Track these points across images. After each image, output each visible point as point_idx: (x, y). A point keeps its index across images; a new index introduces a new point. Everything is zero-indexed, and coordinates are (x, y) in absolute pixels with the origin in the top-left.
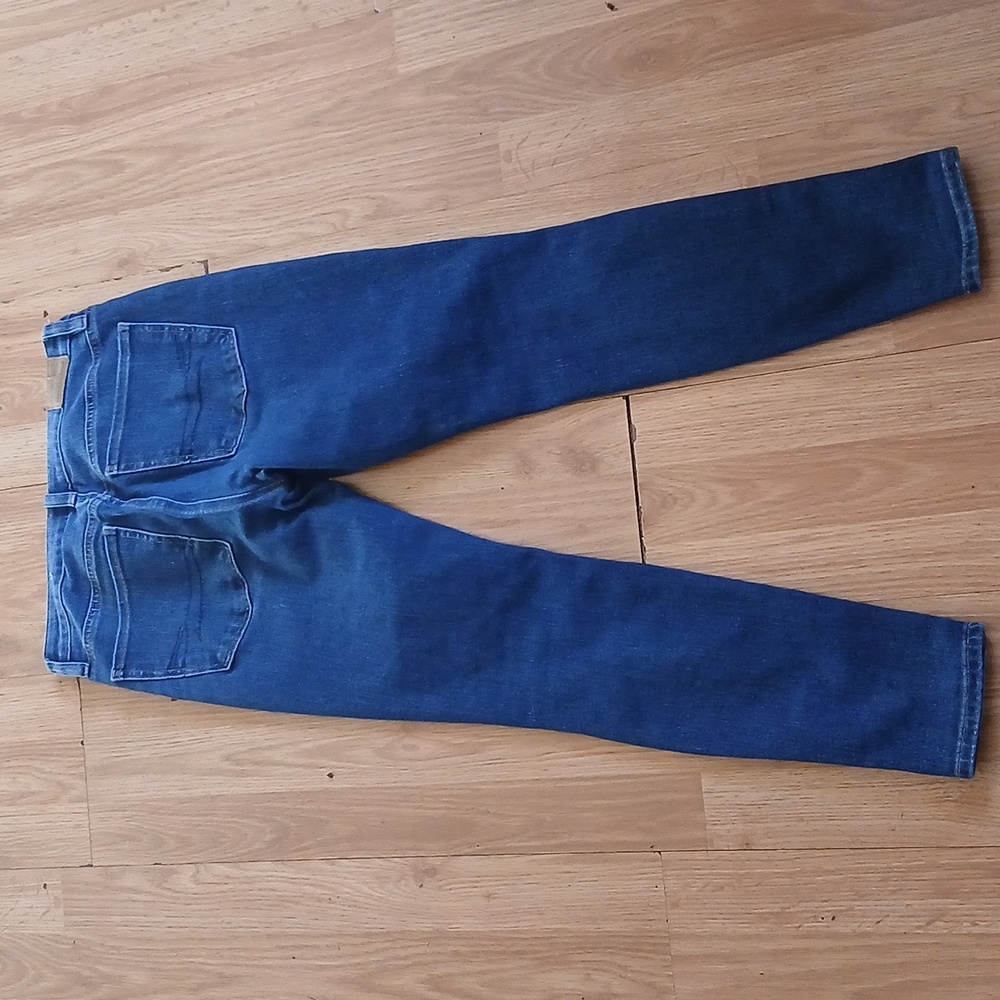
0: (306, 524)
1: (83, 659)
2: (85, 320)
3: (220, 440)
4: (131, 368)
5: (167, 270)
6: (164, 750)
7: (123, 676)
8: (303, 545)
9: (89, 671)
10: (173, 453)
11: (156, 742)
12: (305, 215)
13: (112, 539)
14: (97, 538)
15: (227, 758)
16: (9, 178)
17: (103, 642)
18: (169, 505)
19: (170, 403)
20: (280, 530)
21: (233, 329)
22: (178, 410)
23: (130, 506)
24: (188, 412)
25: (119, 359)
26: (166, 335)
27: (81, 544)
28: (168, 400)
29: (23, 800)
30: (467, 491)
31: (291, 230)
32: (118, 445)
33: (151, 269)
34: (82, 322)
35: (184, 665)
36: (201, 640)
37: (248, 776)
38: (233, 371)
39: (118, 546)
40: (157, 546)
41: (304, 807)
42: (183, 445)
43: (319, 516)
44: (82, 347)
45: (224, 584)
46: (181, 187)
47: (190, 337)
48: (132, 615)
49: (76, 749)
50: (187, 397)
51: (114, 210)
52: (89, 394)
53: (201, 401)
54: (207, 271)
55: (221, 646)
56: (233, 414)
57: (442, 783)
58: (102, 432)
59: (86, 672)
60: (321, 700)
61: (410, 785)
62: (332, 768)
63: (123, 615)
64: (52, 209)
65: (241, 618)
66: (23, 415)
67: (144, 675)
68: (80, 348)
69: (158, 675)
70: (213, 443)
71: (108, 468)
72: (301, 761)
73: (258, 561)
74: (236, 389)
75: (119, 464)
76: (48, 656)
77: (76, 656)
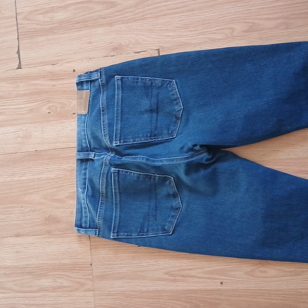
0: (215, 169)
1: (96, 227)
2: (99, 74)
3: (168, 131)
4: (122, 96)
5: (138, 53)
6: (134, 269)
7: (117, 236)
8: (213, 179)
9: (99, 233)
10: (147, 136)
11: (130, 265)
12: (211, 30)
13: (116, 174)
14: (107, 174)
15: (167, 273)
16: (55, 8)
17: (107, 221)
18: (147, 160)
19: (142, 113)
20: (202, 172)
21: (174, 80)
22: (146, 116)
23: (125, 159)
24: (152, 117)
25: (116, 92)
26: (140, 82)
27: (99, 176)
28: (141, 112)
29: (60, 290)
30: (294, 157)
31: (204, 36)
32: (119, 132)
33: (129, 52)
34: (98, 75)
35: (147, 231)
36: (156, 220)
37: (178, 282)
38: (175, 100)
39: (118, 177)
40: (138, 177)
41: (207, 296)
42: (151, 132)
43: (223, 166)
44: (97, 86)
45: (168, 196)
46: (146, 15)
47: (152, 83)
48: (120, 208)
49: (88, 267)
50: (151, 111)
51: (111, 24)
52: (103, 108)
53: (157, 112)
54: (159, 54)
55: (167, 223)
56: (174, 119)
57: (281, 288)
58: (110, 125)
59: (97, 234)
60: (219, 249)
61: (263, 288)
62: (222, 279)
63: (116, 208)
64: (78, 23)
65: (176, 210)
66: (62, 116)
67: (127, 235)
68: (95, 87)
69: (134, 235)
70: (165, 132)
71: (114, 142)
72: (207, 276)
73: (186, 186)
74: (177, 108)
75: (120, 140)
76: (77, 226)
77: (93, 226)
